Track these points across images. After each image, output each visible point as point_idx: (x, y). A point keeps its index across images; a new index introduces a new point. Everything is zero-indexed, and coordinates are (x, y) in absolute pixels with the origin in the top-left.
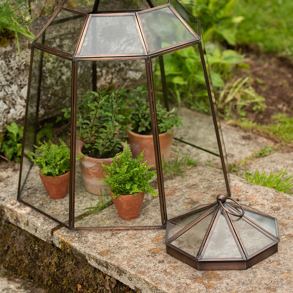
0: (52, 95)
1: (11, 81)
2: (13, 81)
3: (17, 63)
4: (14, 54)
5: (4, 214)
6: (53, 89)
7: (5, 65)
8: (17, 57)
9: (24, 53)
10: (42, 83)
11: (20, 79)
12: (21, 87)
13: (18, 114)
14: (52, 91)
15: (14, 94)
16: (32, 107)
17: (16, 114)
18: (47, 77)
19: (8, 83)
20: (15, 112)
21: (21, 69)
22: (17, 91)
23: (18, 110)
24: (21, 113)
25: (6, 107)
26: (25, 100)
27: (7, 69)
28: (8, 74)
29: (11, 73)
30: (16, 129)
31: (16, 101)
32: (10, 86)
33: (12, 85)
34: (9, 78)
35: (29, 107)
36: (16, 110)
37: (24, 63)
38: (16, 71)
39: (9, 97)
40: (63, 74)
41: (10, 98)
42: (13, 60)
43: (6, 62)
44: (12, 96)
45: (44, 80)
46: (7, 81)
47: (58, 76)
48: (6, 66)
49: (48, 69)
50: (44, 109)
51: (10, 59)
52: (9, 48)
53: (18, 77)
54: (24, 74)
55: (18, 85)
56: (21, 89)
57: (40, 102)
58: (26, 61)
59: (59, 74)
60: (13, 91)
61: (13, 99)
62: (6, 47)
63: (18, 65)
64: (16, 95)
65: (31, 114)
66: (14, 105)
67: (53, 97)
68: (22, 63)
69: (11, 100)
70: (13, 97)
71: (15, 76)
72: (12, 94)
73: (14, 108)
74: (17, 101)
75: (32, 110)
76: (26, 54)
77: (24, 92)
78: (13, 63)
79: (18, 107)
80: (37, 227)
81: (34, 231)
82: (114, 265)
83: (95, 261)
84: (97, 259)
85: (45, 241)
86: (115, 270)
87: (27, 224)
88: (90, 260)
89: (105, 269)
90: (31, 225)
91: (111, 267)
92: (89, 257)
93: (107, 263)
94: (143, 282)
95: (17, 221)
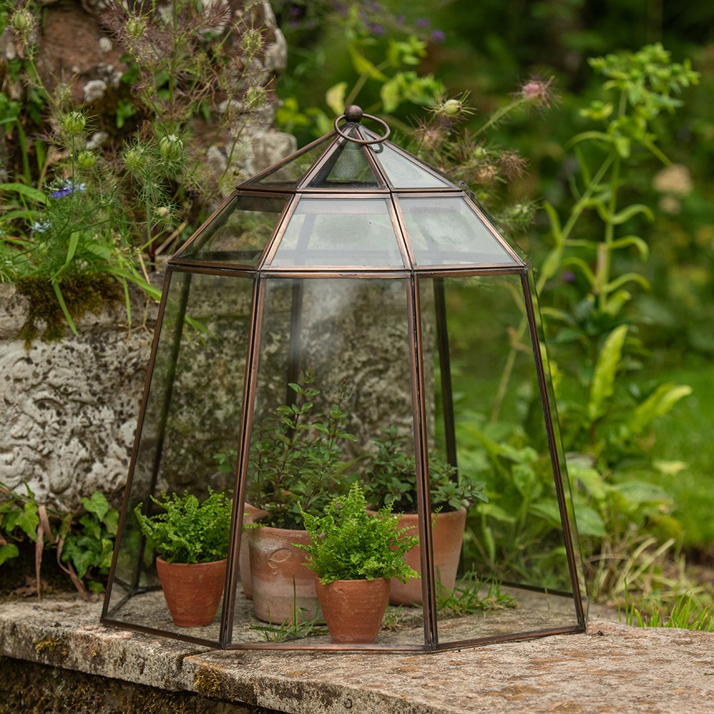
0: (187, 450)
1: (101, 395)
3: (118, 357)
4: (114, 336)
5: (67, 656)
6: (193, 437)
7: (92, 355)
8: (120, 344)
9: (136, 339)
10: (169, 419)
11: (120, 399)
12: (121, 418)
13: (110, 478)
14: (189, 443)
15: (106, 430)
16: (141, 468)
17: (105, 476)
18: (181, 406)
19: (95, 399)
20: (104, 471)
21: (126, 374)
22: (112, 424)
23: (109, 468)
24: (116, 476)
25: (83, 453)
26: (129, 450)
27: (95, 366)
28: (97, 378)
29: (103, 376)
30: (103, 505)
31: (107, 447)
32: (98, 408)
33: (103, 407)
34: (97, 387)
35: (137, 467)
36: (106, 466)
37: (134, 360)
38: (115, 374)
39: (92, 433)
40: (217, 406)
41: (96, 435)
42: (111, 349)
43: (95, 348)
44: (100, 431)
45: (173, 412)
46: (94, 394)
47: (206, 410)
48: (94, 359)
49: (186, 388)
50: (169, 483)
51: (104, 345)
52: (104, 319)
53: (117, 392)
54: (131, 389)
55: (115, 412)
56: (120, 423)
57: (162, 462)
58: (139, 357)
59: (209, 404)
60: (103, 420)
61: (102, 441)
62: (97, 314)
63: (120, 363)
64: (109, 431)
65: (139, 484)
66: (102, 454)
67: (190, 457)
68: (131, 359)
69: (98, 441)
70: (103, 435)
71: (112, 387)
72: (100, 427)
73: (102, 461)
74: (110, 446)
75: (144, 476)
76: (139, 340)
77: (128, 430)
78: (110, 355)
79: (111, 461)
80: (145, 660)
81: (138, 672)
82: (315, 685)
83: (274, 690)
84: (279, 685)
85: (162, 687)
86: (318, 695)
87: (123, 660)
88: (262, 694)
89: (295, 702)
90: (130, 659)
91: (308, 693)
92: (261, 686)
93: (300, 686)
94: (377, 699)
95: (98, 659)
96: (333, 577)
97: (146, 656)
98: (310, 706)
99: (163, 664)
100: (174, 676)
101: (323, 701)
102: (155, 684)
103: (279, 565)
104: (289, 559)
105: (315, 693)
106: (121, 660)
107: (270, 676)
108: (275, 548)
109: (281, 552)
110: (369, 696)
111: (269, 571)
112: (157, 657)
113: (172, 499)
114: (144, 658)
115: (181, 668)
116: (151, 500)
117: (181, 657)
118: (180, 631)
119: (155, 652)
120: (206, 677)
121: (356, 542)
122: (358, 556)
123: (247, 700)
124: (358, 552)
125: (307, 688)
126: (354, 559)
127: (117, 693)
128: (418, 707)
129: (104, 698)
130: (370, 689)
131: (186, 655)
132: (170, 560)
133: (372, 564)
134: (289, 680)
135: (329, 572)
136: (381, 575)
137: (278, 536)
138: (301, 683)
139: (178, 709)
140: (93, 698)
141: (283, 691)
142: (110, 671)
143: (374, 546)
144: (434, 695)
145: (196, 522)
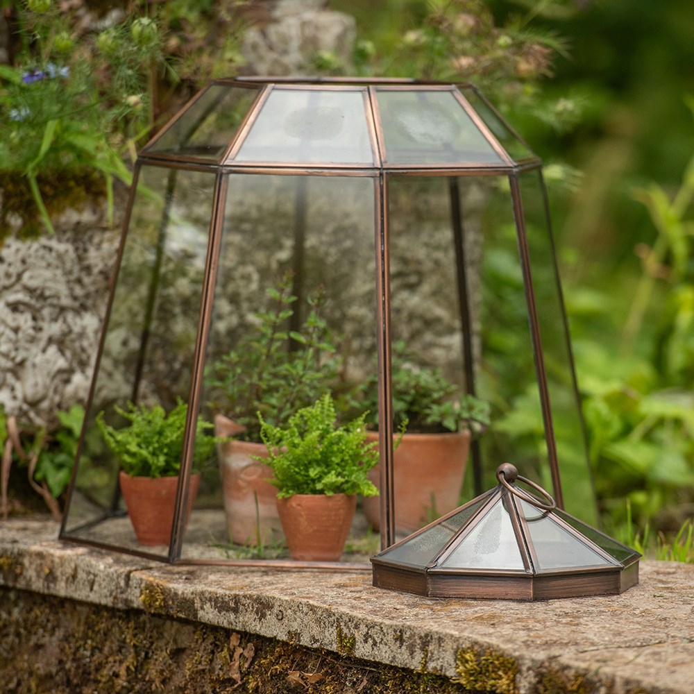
0: (183, 364)
1: (83, 300)
2: (89, 303)
3: (103, 259)
4: (100, 236)
5: (21, 574)
6: (189, 350)
7: (73, 256)
14: (185, 355)
15: (88, 338)
18: (174, 316)
19: (77, 304)
20: (85, 383)
22: (95, 332)
25: (62, 363)
27: (77, 268)
28: (79, 281)
29: (86, 280)
31: (89, 357)
32: (79, 314)
33: (86, 313)
34: (79, 291)
36: (87, 378)
38: (100, 278)
39: (73, 341)
40: (218, 317)
41: (77, 344)
42: (96, 250)
43: (77, 249)
44: (82, 339)
46: (75, 298)
48: (76, 261)
49: (181, 295)
51: (88, 245)
52: (87, 217)
55: (100, 319)
60: (85, 328)
61: (83, 350)
62: (80, 211)
63: (106, 265)
64: (92, 339)
66: (84, 364)
69: (79, 350)
70: (85, 343)
71: (97, 291)
72: (82, 335)
73: (83, 372)
77: (116, 340)
78: (94, 256)
80: (95, 576)
81: (88, 589)
82: (251, 597)
83: (213, 603)
84: (217, 598)
85: (110, 604)
86: (253, 607)
87: (74, 577)
88: (202, 608)
89: (232, 616)
90: (81, 575)
91: (244, 605)
92: (201, 600)
93: (236, 599)
94: (305, 609)
95: (51, 577)
96: (291, 492)
97: (96, 572)
98: (246, 619)
99: (112, 580)
100: (122, 593)
101: (257, 614)
102: (103, 602)
103: (249, 483)
104: (259, 476)
105: (250, 606)
107: (210, 589)
108: (244, 464)
109: (251, 468)
110: (298, 606)
111: (239, 488)
112: (106, 573)
114: (94, 574)
115: (128, 584)
117: (130, 572)
118: (141, 549)
119: (105, 567)
120: (151, 592)
121: (316, 455)
122: (318, 470)
123: (189, 615)
124: (319, 465)
125: (243, 601)
126: (313, 473)
127: (72, 614)
128: (341, 617)
129: (58, 620)
130: (300, 600)
131: (136, 570)
132: (132, 474)
133: (332, 478)
134: (228, 592)
135: (287, 486)
136: (343, 491)
137: (247, 451)
138: (238, 595)
139: (128, 628)
140: (48, 620)
141: (221, 605)
142: (61, 589)
143: (335, 460)
144: (362, 606)
145: (160, 433)
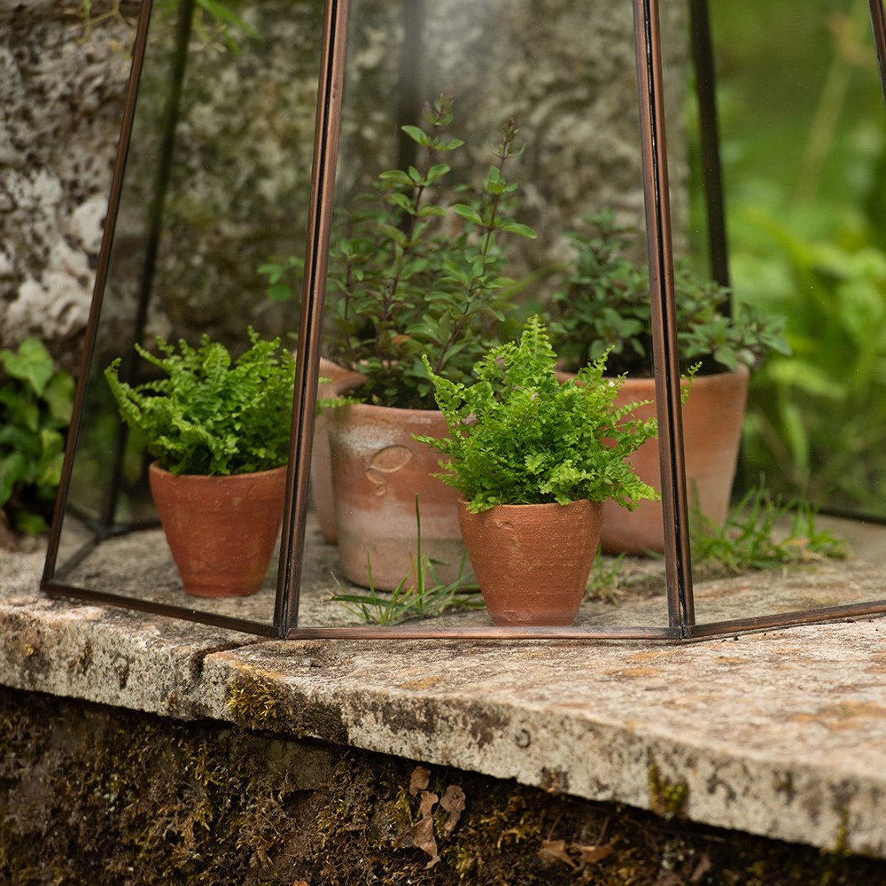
0: (208, 259)
1: (33, 149)
2: (45, 152)
3: (65, 74)
4: (58, 33)
6: (217, 232)
7: (14, 69)
8: (69, 48)
9: (101, 39)
10: (170, 197)
11: (71, 156)
12: (75, 195)
13: (56, 310)
14: (210, 243)
15: (44, 217)
16: (117, 293)
17: (46, 309)
18: (191, 172)
19: (22, 157)
20: (43, 299)
21: (82, 108)
22: (57, 206)
23: (54, 291)
24: (67, 309)
26: (92, 259)
27: (20, 92)
28: (25, 115)
29: (38, 113)
30: (42, 364)
31: (47, 251)
32: (28, 175)
33: (38, 172)
34: (25, 133)
35: (107, 291)
36: (46, 289)
37: (98, 81)
38: (61, 108)
39: (19, 223)
40: (263, 172)
41: (26, 228)
42: (52, 58)
43: (19, 56)
44: (34, 221)
45: (178, 183)
46: (20, 147)
47: (241, 180)
48: (18, 79)
49: (199, 135)
50: (172, 320)
51: (37, 49)
53: (66, 143)
54: (91, 137)
55: (63, 183)
56: (73, 205)
57: (157, 281)
58: (107, 74)
59: (246, 168)
60: (38, 199)
61: (37, 239)
63: (70, 85)
64: (51, 220)
65: (113, 323)
66: (39, 265)
67: (212, 270)
68: (91, 78)
69: (29, 239)
70: (40, 227)
71: (56, 132)
72: (34, 211)
73: (38, 279)
74: (54, 251)
75: (121, 307)
76: (107, 41)
77: (89, 218)
78: (49, 70)
79: (55, 279)
80: (130, 660)
81: (116, 684)
82: (459, 704)
83: (380, 715)
84: (389, 704)
85: (163, 712)
86: (465, 723)
87: (86, 661)
88: (357, 723)
89: (421, 738)
90: (101, 659)
91: (446, 719)
92: (355, 708)
93: (430, 707)
94: (577, 729)
95: (38, 661)
96: (492, 499)
97: (132, 654)
98: (451, 745)
99: (165, 668)
100: (186, 692)
101: (474, 735)
102: (149, 707)
103: (387, 478)
104: (406, 467)
105: (460, 720)
106: (83, 661)
107: (372, 689)
108: (379, 445)
109: (392, 451)
110: (562, 723)
111: (369, 489)
112: (152, 655)
113: (178, 351)
114: (127, 658)
115: (199, 676)
116: (137, 353)
117: (201, 654)
118: (198, 605)
119: (149, 646)
120: (249, 691)
121: (535, 431)
122: (541, 458)
123: (328, 735)
124: (539, 450)
125: (443, 710)
126: (533, 464)
127: (75, 726)
128: (656, 744)
129: (49, 736)
130: (565, 711)
131: (210, 650)
132: (175, 469)
133: (567, 473)
134: (410, 695)
135: (484, 489)
136: (585, 494)
137: (385, 422)
138: (433, 700)
139: (196, 754)
140: (27, 736)
141: (397, 717)
142: (60, 683)
143: (570, 439)
144: (688, 720)
145: (225, 395)
